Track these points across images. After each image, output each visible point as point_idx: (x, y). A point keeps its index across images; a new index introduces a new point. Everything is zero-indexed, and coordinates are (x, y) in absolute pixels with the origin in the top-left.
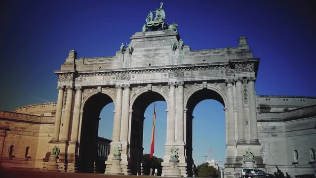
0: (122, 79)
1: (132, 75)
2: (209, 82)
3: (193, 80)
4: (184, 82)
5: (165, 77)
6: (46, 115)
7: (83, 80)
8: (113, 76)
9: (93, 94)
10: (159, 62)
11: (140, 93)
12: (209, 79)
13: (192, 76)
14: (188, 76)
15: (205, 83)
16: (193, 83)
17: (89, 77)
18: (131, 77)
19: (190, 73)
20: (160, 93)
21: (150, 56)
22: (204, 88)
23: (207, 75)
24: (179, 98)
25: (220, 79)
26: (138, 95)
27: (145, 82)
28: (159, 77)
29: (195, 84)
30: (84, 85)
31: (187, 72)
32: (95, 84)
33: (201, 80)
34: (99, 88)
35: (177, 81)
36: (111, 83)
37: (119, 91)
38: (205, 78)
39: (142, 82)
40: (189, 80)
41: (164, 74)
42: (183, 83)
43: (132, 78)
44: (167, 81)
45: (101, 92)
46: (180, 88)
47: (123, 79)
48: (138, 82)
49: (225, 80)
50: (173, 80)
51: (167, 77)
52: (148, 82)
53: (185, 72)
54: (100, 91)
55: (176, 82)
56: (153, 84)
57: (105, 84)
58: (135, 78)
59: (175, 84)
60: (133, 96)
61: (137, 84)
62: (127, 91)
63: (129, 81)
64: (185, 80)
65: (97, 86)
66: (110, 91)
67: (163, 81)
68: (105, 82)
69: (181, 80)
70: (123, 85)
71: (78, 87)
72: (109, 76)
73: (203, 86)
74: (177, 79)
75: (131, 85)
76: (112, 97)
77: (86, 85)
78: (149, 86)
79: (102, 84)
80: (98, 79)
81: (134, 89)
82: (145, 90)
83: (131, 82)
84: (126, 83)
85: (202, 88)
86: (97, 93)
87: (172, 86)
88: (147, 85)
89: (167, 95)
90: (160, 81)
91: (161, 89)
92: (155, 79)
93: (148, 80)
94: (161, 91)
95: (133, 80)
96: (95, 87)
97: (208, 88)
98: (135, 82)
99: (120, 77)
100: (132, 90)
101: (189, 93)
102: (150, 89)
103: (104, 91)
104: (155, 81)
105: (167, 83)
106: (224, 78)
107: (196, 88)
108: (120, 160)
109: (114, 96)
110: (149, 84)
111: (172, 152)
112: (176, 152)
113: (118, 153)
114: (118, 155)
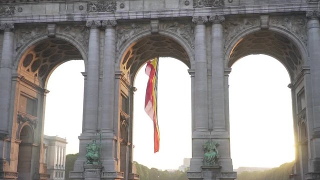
0: (99, 10)
1: (118, 4)
2: (271, 15)
3: (242, 12)
4: (225, 16)
5: (187, 7)
7: (16, 12)
8: (81, 4)
9: (36, 40)
11: (136, 39)
12: (273, 9)
13: (241, 5)
14: (233, 4)
15: (265, 19)
16: (242, 17)
17: (30, 6)
18: (118, 7)
20: (176, 38)
22: (262, 29)
23: (270, 2)
24: (217, 45)
25: (297, 10)
27: (147, 16)
28: (174, 7)
29: (246, 21)
30: (18, 22)
32: (43, 19)
33: (258, 12)
34: (51, 28)
35: (210, 14)
36: (77, 18)
37: (94, 34)
38: (266, 9)
39: (140, 16)
40: (234, 11)
42: (223, 18)
43: (118, 9)
44: (190, 15)
45: (54, 36)
46: (217, 30)
47: (101, 9)
48: (133, 16)
49: (305, 12)
50: (204, 12)
51: (191, 7)
52: (153, 17)
54: (52, 34)
55: (208, 17)
56: (162, 20)
57: (64, 19)
58: (127, 8)
59: (207, 20)
60: (120, 44)
61: (129, 19)
62: (110, 33)
63: (114, 13)
64: (227, 13)
65: (46, 24)
66: (74, 34)
67: (184, 14)
68: (64, 15)
69: (218, 13)
70: (101, 21)
71: (7, 26)
72: (72, 4)
73: (261, 24)
74: (211, 11)
75: (117, 21)
76: (78, 47)
77: (22, 21)
78: (155, 24)
79: (57, 19)
80: (47, 9)
81: (122, 31)
82: (145, 32)
83: (118, 17)
84: (107, 17)
85: (258, 29)
86: (46, 37)
87: (200, 24)
88: (150, 22)
89: (190, 43)
90: (176, 14)
91: (178, 31)
92: (167, 11)
93: (153, 12)
94: (177, 34)
95: (121, 13)
96: (42, 26)
97: (272, 29)
98: (125, 16)
99: (94, 6)
100: (118, 35)
101: (232, 38)
102: (156, 30)
103: (61, 35)
104: (168, 15)
105: (191, 18)
106: (304, 8)
107: (246, 29)
108: (102, 169)
109: (81, 44)
110: (154, 19)
111: (206, 150)
112: (214, 150)
113: (96, 155)
114: (97, 160)
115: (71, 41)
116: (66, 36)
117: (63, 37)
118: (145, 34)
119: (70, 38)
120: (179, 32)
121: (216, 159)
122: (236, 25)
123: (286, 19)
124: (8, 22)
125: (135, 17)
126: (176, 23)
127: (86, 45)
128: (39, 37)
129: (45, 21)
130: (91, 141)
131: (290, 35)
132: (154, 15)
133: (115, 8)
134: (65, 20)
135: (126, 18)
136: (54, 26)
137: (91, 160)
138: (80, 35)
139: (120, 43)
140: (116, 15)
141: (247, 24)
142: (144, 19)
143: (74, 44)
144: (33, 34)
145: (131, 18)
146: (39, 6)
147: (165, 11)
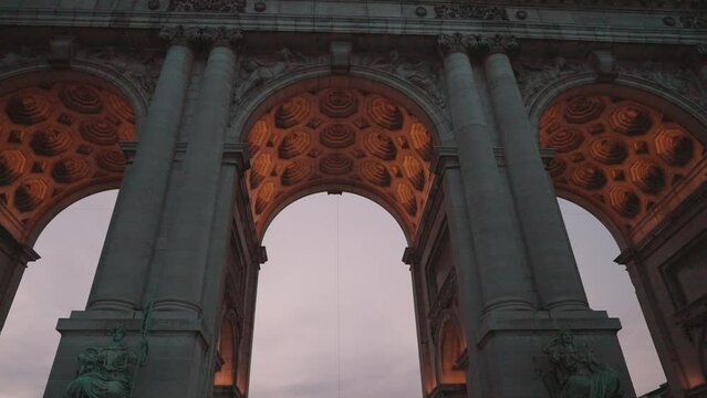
0: (201, 11)
1: (250, 2)
3: (555, 37)
4: (516, 40)
12: (622, 37)
13: (548, 23)
18: (249, 8)
19: (531, 12)
20: (394, 84)
22: (601, 78)
26: (278, 86)
27: (322, 27)
29: (561, 61)
31: (517, 9)
35: (482, 34)
36: (139, 22)
37: (176, 53)
38: (606, 36)
39: (306, 27)
40: (535, 33)
41: (412, 6)
42: (514, 43)
43: (249, 11)
44: (431, 32)
45: (67, 63)
46: (501, 62)
47: (205, 9)
48: (285, 26)
50: (468, 29)
51: (431, 17)
52: (337, 31)
53: (512, 11)
54: (62, 54)
55: (478, 38)
57: (103, 22)
58: (271, 11)
61: (276, 31)
62: (221, 57)
63: (237, 17)
64: (521, 35)
66: (122, 64)
68: (105, 14)
69: (497, 32)
70: (201, 31)
73: (598, 67)
74: (480, 28)
75: (245, 33)
76: (127, 91)
78: (341, 48)
79: (83, 22)
82: (314, 68)
83: (249, 25)
84: (212, 23)
85: (591, 78)
87: (459, 51)
88: (329, 45)
90: (396, 29)
92: (373, 20)
93: (339, 20)
95: (255, 18)
97: (620, 80)
98: (267, 26)
100: (243, 69)
101: (536, 91)
102: (343, 63)
103: (86, 64)
104: (376, 28)
105: (435, 38)
106: (689, 40)
107: (566, 77)
109: (137, 84)
110: (340, 38)
113: (114, 387)
115: (111, 77)
116: (98, 66)
118: (314, 74)
119: (110, 71)
122: (538, 70)
123: (646, 65)
132: (340, 27)
133: (242, 11)
134: (106, 24)
135: (269, 28)
140: (241, 21)
141: (564, 68)
142: (314, 33)
143: (119, 83)
144: (11, 58)
145: (282, 28)
147: (368, 21)
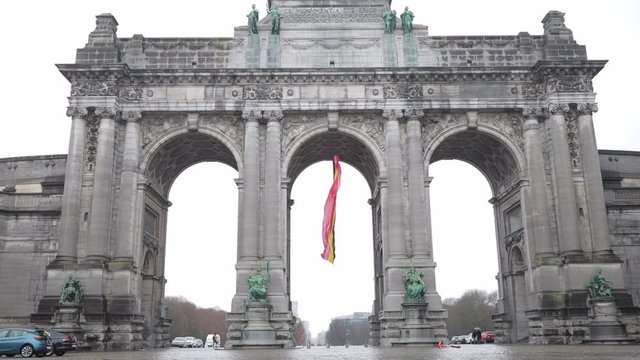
0: (259, 97)
1: (285, 90)
2: (479, 111)
3: (446, 107)
4: (424, 111)
5: (376, 97)
6: (19, 188)
7: (144, 97)
8: (234, 88)
9: (172, 135)
10: (356, 60)
11: (307, 136)
12: (483, 105)
13: (444, 97)
14: (433, 96)
15: (473, 117)
16: (444, 112)
17: (164, 88)
18: (285, 94)
19: (436, 88)
20: (360, 137)
21: (330, 43)
22: (469, 128)
23: (479, 95)
24: (415, 148)
25: (511, 106)
26: (302, 140)
27: (323, 107)
28: (358, 96)
29: (449, 118)
30: (147, 109)
31: (429, 87)
32: (183, 107)
33: (465, 107)
34: (192, 119)
35: (405, 108)
36: (230, 106)
37: (252, 127)
38: (475, 104)
39: (315, 107)
40: (436, 105)
41: (371, 88)
42: (422, 114)
43: (285, 96)
44: (379, 107)
45: (196, 130)
46: (414, 126)
47: (262, 96)
48: (305, 106)
49: (521, 110)
50: (397, 105)
51: (380, 96)
52: (331, 108)
53: (426, 88)
54: (193, 127)
55: (403, 111)
56: (342, 113)
57: (212, 107)
58: (296, 95)
59: (402, 114)
60: (287, 143)
61: (299, 111)
62: (274, 127)
63: (279, 102)
64: (427, 107)
65: (185, 114)
66: (223, 128)
67: (371, 106)
68: (212, 103)
69: (415, 105)
70: (263, 112)
71: (131, 114)
72: (222, 89)
73: (468, 122)
74: (406, 103)
75: (284, 112)
76: (229, 145)
77: (153, 108)
78: (333, 118)
79: (202, 107)
80: (188, 94)
81: (289, 125)
82: (320, 128)
83: (285, 106)
84: (270, 107)
85: (464, 128)
86: (184, 131)
87: (393, 119)
88: (327, 115)
89: (378, 143)
90: (361, 106)
91: (363, 127)
92: (350, 101)
93: (331, 102)
94: (362, 132)
95: (289, 102)
96: (179, 116)
97: (480, 128)
98: (295, 106)
99: (252, 91)
100: (284, 128)
101: (433, 138)
102: (335, 126)
103: (205, 128)
104: (350, 106)
105: (382, 111)
106: (520, 105)
107: (450, 128)
108: (270, 308)
109: (234, 142)
110: (333, 111)
111: (408, 282)
112: (419, 282)
113: (264, 290)
114: (265, 296)
115: (219, 137)
116: (211, 130)
117: (208, 132)
118: (320, 131)
119: (218, 133)
120: (364, 129)
121: (422, 293)
122: (437, 122)
123: (497, 117)
124: (133, 110)
125: (307, 108)
126: (361, 118)
127: (241, 143)
128: (174, 131)
129: (185, 109)
130: (255, 272)
131: (502, 138)
132: (333, 106)
133: (281, 96)
134: (213, 109)
135: (296, 108)
136: (196, 116)
137: (257, 296)
138: (232, 130)
139: (286, 141)
140: (282, 105)
141: (451, 121)
142: (320, 110)
143: (224, 140)
144: (167, 126)
145: (303, 108)
146: (177, 89)
147: (347, 102)
